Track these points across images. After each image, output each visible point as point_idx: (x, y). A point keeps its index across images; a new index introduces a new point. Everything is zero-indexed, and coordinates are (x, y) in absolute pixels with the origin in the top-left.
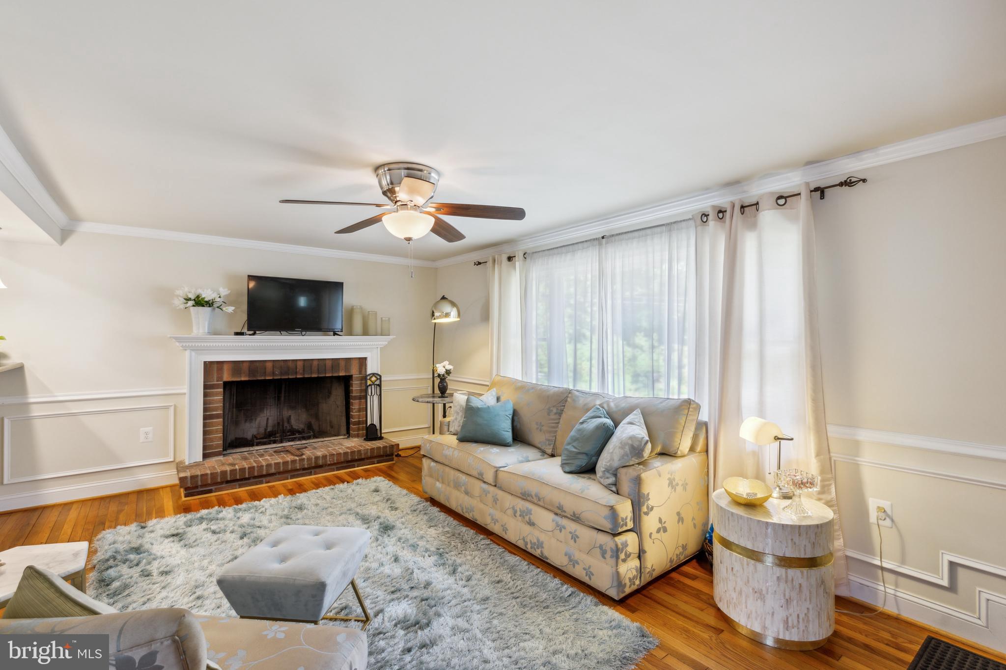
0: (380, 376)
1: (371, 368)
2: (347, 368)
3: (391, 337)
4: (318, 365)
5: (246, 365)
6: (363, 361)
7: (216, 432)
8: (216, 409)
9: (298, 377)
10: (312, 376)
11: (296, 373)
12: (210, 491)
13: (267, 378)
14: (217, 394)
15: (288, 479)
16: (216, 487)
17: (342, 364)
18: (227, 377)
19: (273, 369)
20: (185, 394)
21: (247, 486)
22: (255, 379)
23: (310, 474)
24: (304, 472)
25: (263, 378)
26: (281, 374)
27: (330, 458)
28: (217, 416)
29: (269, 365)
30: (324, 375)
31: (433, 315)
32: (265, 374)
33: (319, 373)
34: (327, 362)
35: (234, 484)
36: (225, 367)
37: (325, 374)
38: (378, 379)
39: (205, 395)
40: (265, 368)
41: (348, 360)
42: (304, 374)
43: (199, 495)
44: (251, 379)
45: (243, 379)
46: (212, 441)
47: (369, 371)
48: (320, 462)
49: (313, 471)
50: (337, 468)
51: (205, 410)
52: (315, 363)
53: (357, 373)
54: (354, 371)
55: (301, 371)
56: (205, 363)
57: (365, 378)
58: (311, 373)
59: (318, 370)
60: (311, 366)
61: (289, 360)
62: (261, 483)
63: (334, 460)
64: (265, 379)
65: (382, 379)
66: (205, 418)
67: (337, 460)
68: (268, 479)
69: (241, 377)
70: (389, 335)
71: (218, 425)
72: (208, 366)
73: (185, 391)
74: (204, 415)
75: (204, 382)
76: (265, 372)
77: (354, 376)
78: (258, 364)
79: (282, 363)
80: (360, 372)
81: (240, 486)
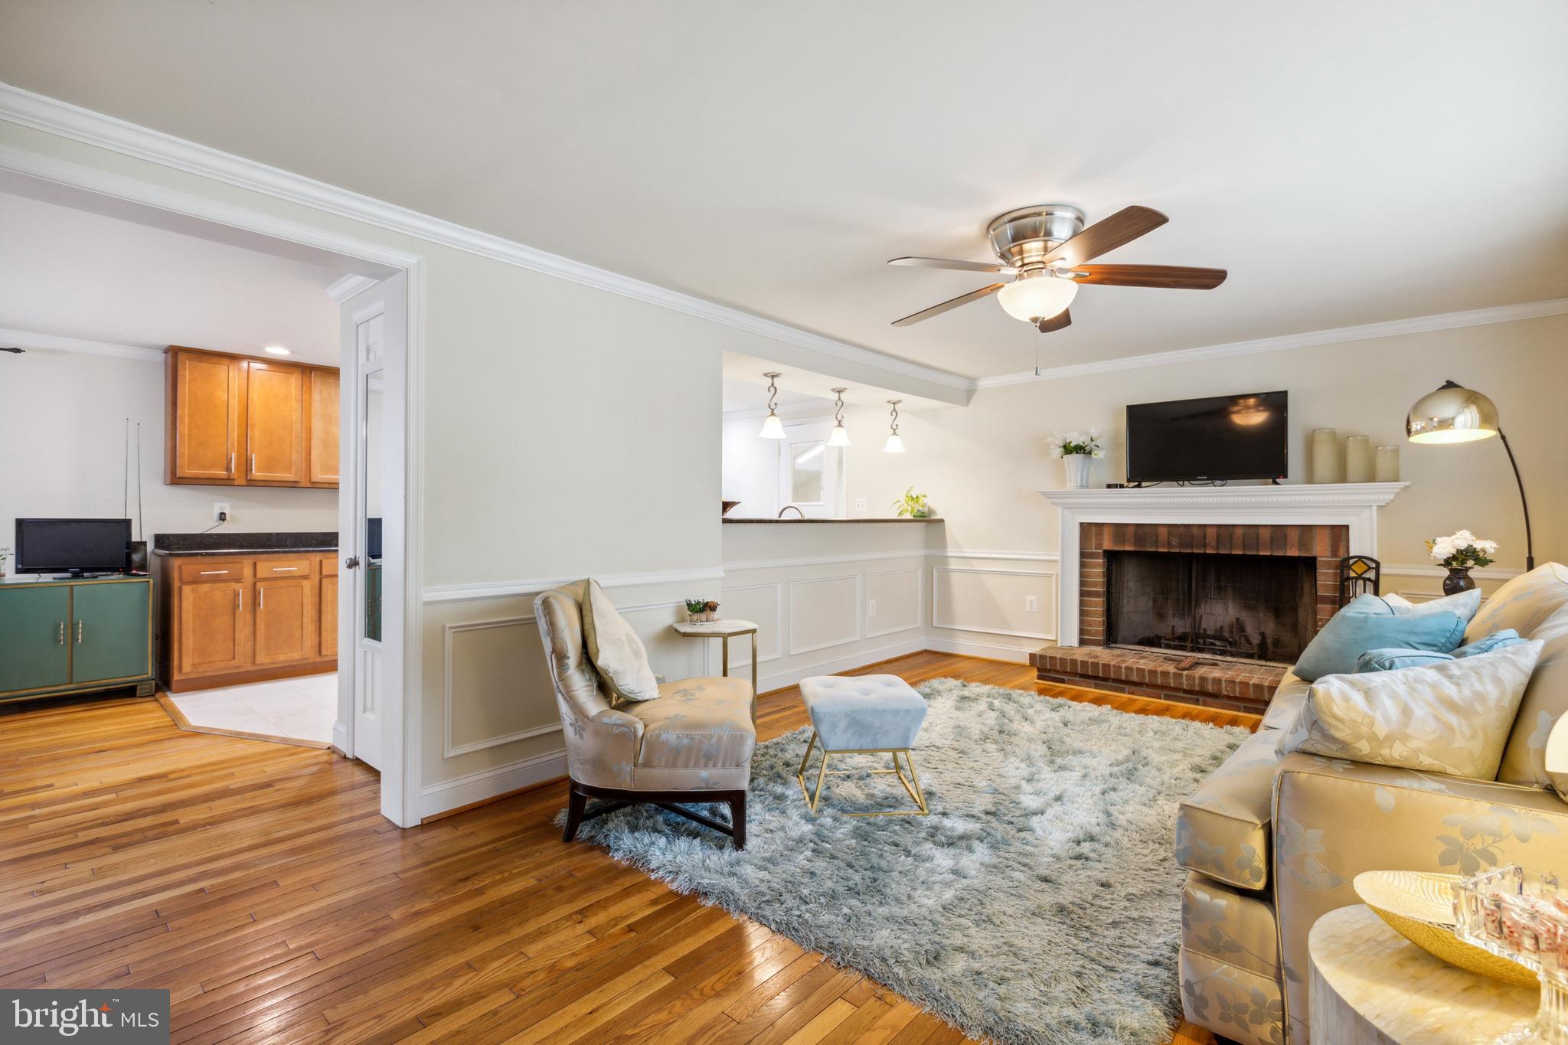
0: (1378, 564)
1: (1358, 546)
2: (1304, 543)
3: (1401, 484)
4: (1244, 534)
5: (1131, 530)
6: (1339, 534)
7: (1095, 614)
8: (1095, 584)
9: (1208, 552)
10: (1233, 553)
11: (1205, 546)
12: (1062, 681)
13: (1160, 550)
14: (1096, 566)
15: (1160, 698)
16: (1069, 678)
17: (1294, 536)
18: (1108, 545)
19: (1168, 538)
20: (1057, 561)
21: (1104, 689)
22: (1143, 550)
23: (1197, 702)
24: (1185, 695)
25: (1153, 549)
26: (1181, 545)
27: (1226, 687)
28: (1096, 594)
29: (1163, 532)
30: (1255, 553)
31: (1409, 432)
32: (1156, 543)
33: (1244, 547)
34: (1261, 531)
35: (1089, 681)
36: (1106, 531)
37: (1258, 550)
38: (1370, 568)
39: (1082, 565)
40: (1157, 536)
41: (1306, 530)
42: (1217, 548)
43: (1050, 681)
44: (1136, 549)
45: (1127, 548)
46: (1090, 625)
47: (1354, 551)
48: (1210, 688)
49: (1201, 699)
50: (1245, 707)
51: (1082, 584)
52: (1239, 531)
53: (1328, 553)
54: (1321, 550)
55: (1214, 543)
56: (1082, 524)
57: (1344, 564)
58: (1231, 547)
59: (1244, 543)
60: (1231, 536)
61: (1193, 525)
62: (1123, 691)
63: (1235, 691)
64: (1157, 552)
65: (1383, 571)
66: (1082, 594)
67: (1240, 693)
68: (1132, 688)
69: (1124, 545)
70: (1398, 481)
71: (1097, 605)
72: (1088, 530)
73: (1057, 558)
74: (1080, 590)
75: (1081, 549)
76: (1157, 542)
77: (1319, 559)
78: (1146, 530)
79: (1182, 530)
80: (1335, 553)
81: (1096, 687)
